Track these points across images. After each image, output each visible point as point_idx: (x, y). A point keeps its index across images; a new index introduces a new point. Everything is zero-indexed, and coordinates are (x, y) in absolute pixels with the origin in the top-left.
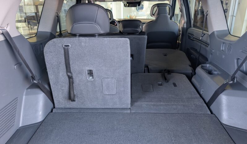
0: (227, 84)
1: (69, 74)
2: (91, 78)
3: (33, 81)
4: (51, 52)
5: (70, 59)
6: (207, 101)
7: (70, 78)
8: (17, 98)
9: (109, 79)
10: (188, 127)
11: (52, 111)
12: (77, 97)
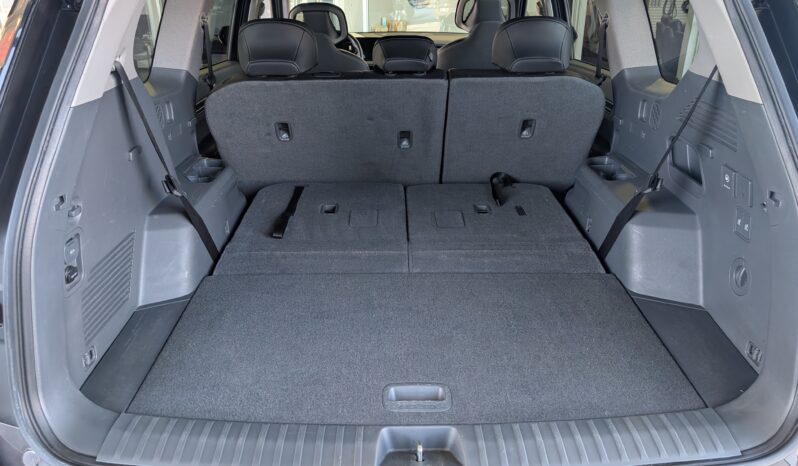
0: (640, 195)
3: (171, 192)
6: (599, 245)
8: (132, 234)
10: (549, 301)
11: (211, 273)
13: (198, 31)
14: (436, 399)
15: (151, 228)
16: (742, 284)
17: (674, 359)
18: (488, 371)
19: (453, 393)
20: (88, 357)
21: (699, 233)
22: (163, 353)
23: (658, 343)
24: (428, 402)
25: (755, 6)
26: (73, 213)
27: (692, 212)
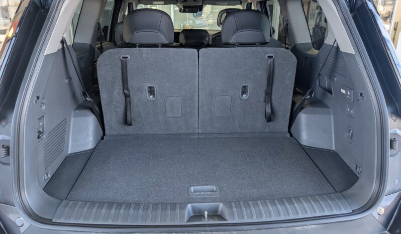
0: (305, 99)
1: (126, 91)
2: (151, 97)
3: (85, 99)
4: (106, 65)
5: (128, 73)
7: (127, 96)
8: (66, 119)
9: (174, 98)
10: (264, 149)
11: (102, 138)
12: (135, 120)
13: (96, 25)
14: (213, 191)
15: (75, 116)
16: (351, 138)
17: (322, 173)
18: (236, 179)
19: (221, 189)
20: (46, 175)
21: (332, 116)
22: (82, 174)
23: (314, 166)
24: (209, 193)
25: (351, 12)
26: (42, 105)
27: (328, 107)
